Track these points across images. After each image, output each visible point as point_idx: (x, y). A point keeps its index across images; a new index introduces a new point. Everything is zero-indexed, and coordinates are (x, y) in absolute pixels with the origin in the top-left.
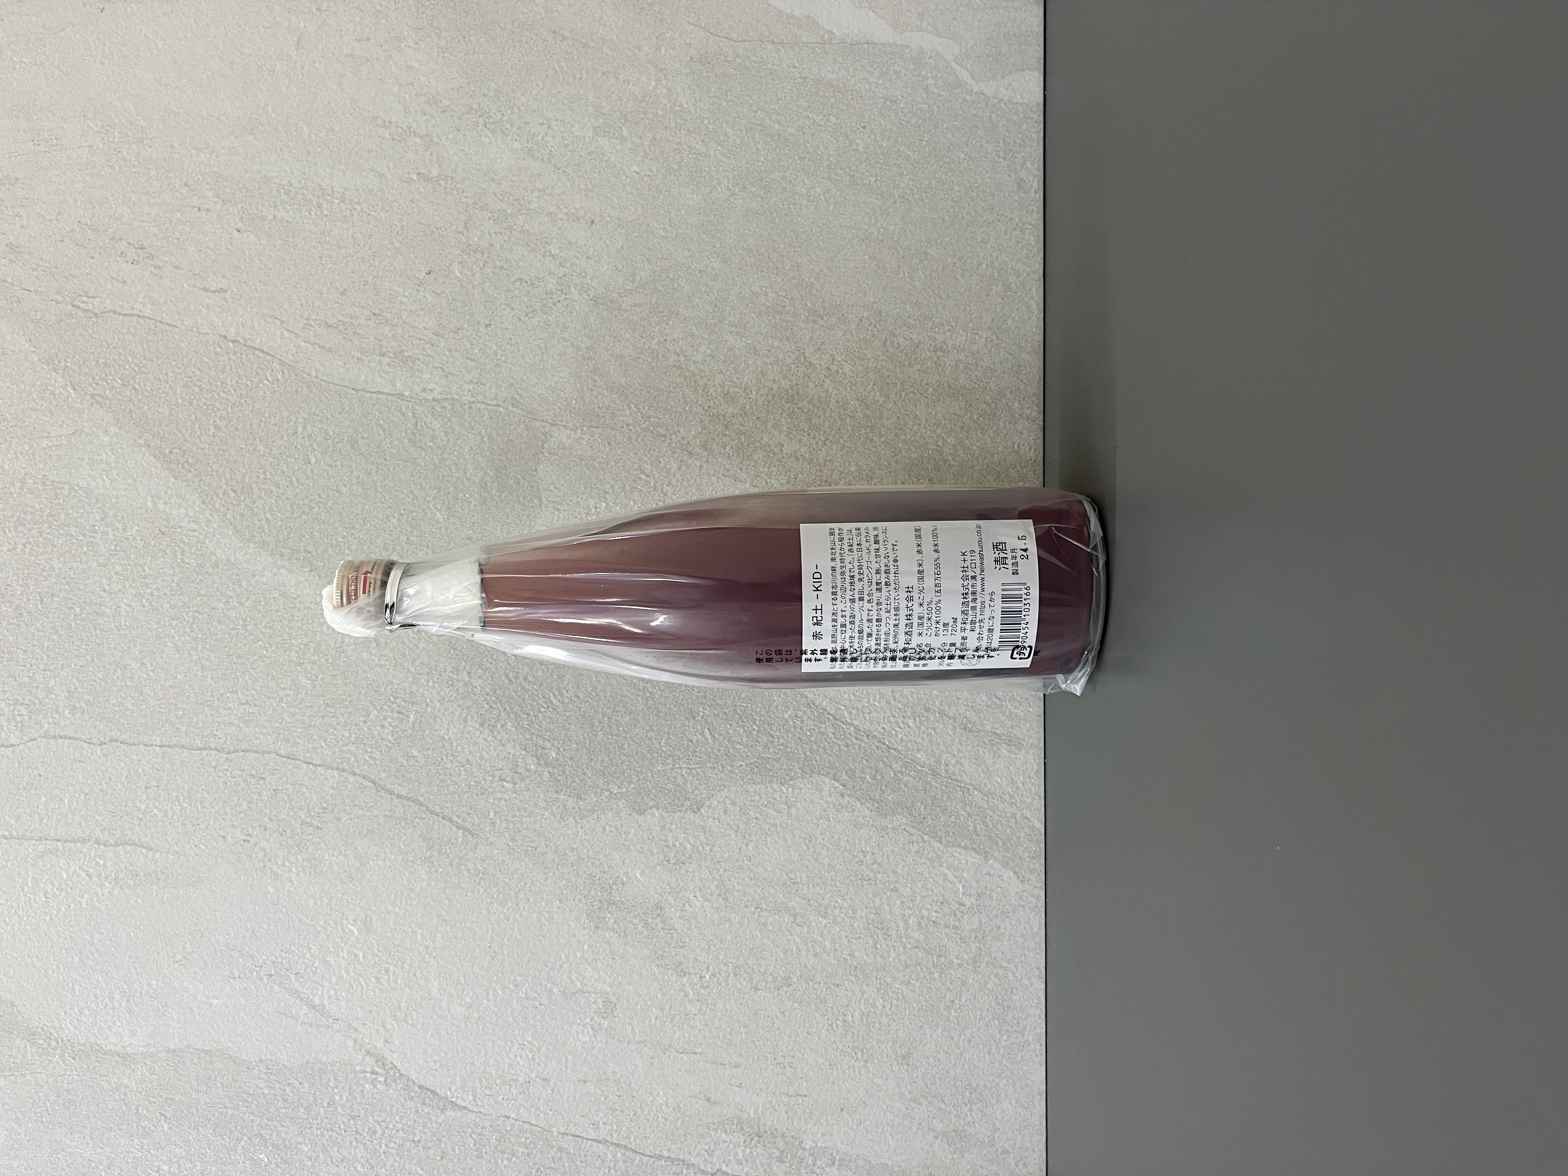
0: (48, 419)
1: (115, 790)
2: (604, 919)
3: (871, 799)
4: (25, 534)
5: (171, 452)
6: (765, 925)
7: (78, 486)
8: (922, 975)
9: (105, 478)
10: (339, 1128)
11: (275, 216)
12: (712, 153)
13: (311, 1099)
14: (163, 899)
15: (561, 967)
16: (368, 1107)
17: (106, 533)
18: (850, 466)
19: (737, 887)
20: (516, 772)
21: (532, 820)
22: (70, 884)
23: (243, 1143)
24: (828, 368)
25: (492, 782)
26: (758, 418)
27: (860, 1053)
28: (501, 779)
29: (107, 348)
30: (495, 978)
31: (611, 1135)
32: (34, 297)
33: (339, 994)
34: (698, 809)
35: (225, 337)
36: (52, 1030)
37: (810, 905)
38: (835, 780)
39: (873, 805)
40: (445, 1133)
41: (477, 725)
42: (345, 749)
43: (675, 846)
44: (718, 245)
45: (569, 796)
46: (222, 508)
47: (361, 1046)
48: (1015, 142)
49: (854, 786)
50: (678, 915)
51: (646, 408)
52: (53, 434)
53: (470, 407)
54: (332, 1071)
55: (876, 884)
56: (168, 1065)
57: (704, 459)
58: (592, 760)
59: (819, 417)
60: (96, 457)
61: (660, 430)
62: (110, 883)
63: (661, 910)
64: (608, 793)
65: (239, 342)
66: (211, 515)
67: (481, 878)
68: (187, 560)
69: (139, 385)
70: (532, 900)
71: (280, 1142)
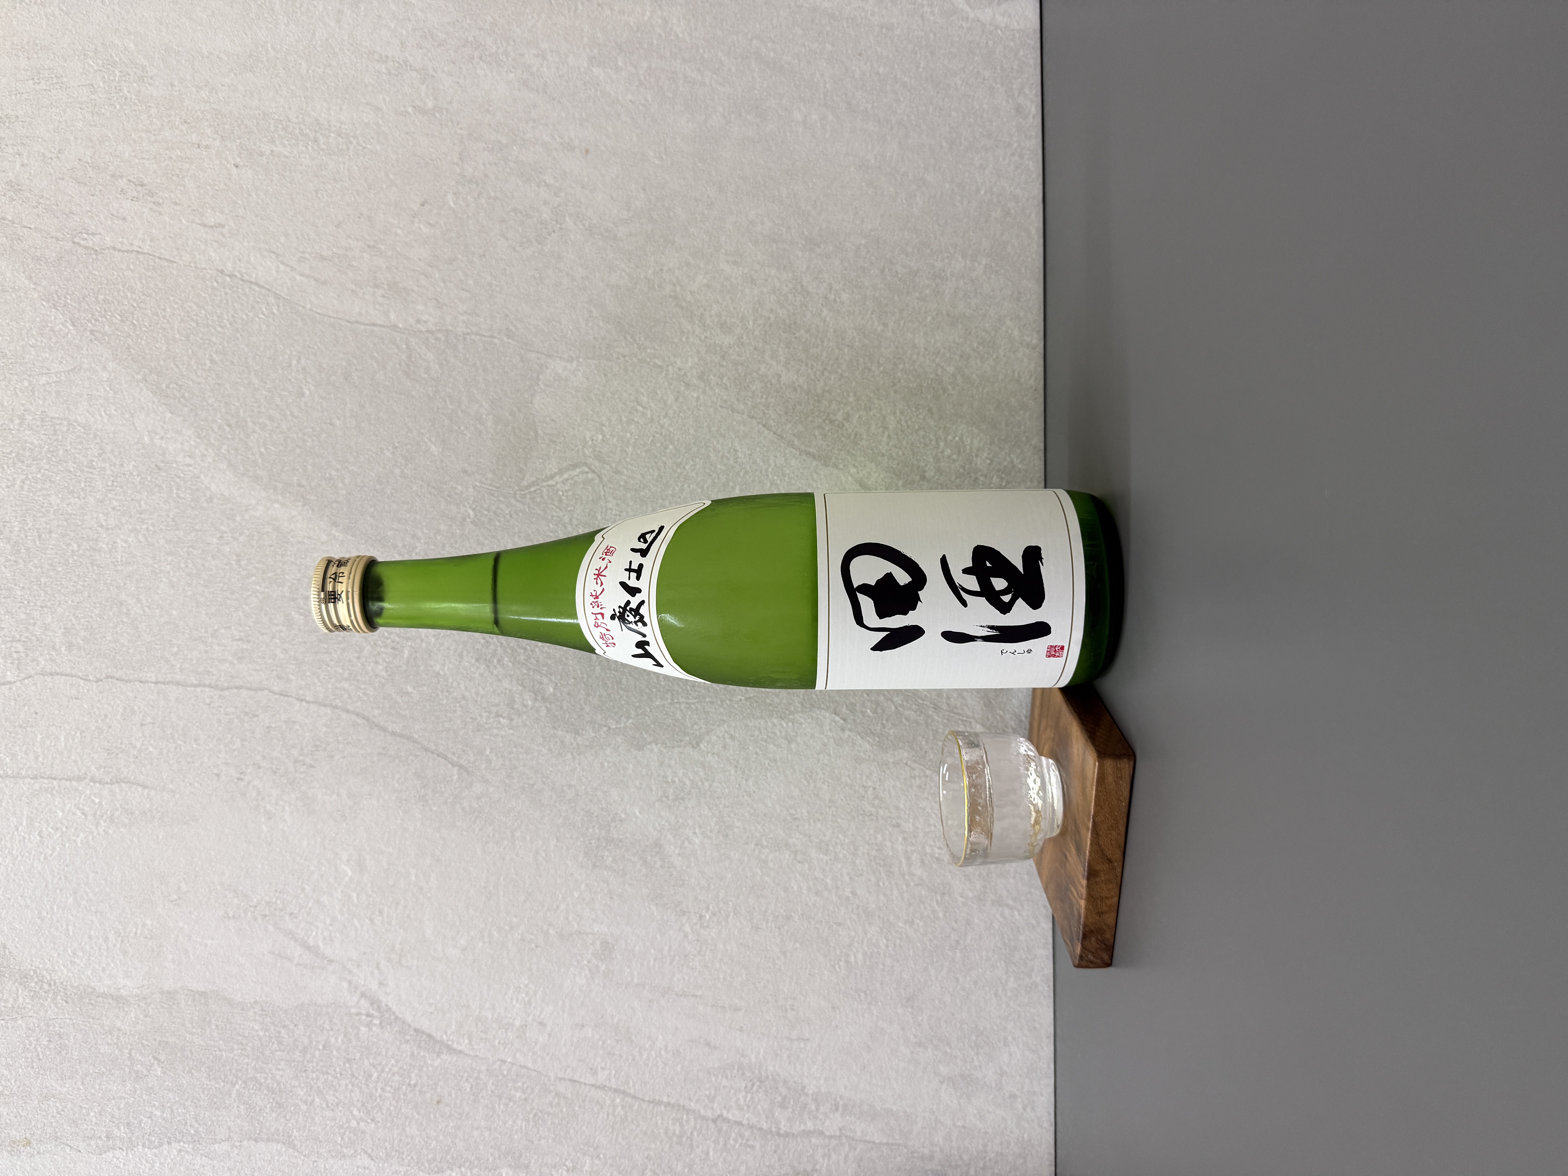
0: (47, 355)
1: (110, 727)
2: (602, 857)
3: (872, 733)
4: (24, 470)
5: (168, 387)
6: (765, 862)
7: (76, 422)
8: (926, 913)
9: (103, 413)
10: (335, 1071)
11: (272, 151)
12: (708, 82)
13: (306, 1041)
14: (158, 838)
15: (558, 907)
16: (364, 1049)
17: (104, 469)
18: (849, 396)
19: (737, 824)
20: (513, 708)
21: (529, 757)
22: (66, 823)
23: (237, 1087)
24: (826, 297)
25: (488, 718)
26: (755, 348)
27: (863, 995)
28: (498, 715)
29: (107, 284)
30: (490, 919)
31: (610, 1080)
32: (34, 234)
33: (333, 934)
34: (698, 744)
35: (222, 272)
36: (44, 973)
37: (811, 842)
38: (836, 714)
39: (874, 740)
40: (441, 1077)
41: (473, 661)
42: (338, 685)
43: (673, 782)
44: (714, 174)
45: (567, 731)
46: (217, 444)
47: (356, 988)
48: (1012, 68)
49: (854, 721)
50: (677, 852)
51: (642, 339)
52: (53, 371)
53: (465, 339)
54: (327, 1013)
55: (877, 819)
56: (162, 1007)
57: (701, 391)
58: (588, 695)
59: (817, 347)
60: (95, 392)
61: (656, 361)
62: (105, 821)
63: (660, 848)
64: (605, 729)
65: (235, 276)
66: (206, 450)
67: (477, 817)
68: (182, 495)
69: (137, 321)
70: (528, 838)
71: (275, 1085)
